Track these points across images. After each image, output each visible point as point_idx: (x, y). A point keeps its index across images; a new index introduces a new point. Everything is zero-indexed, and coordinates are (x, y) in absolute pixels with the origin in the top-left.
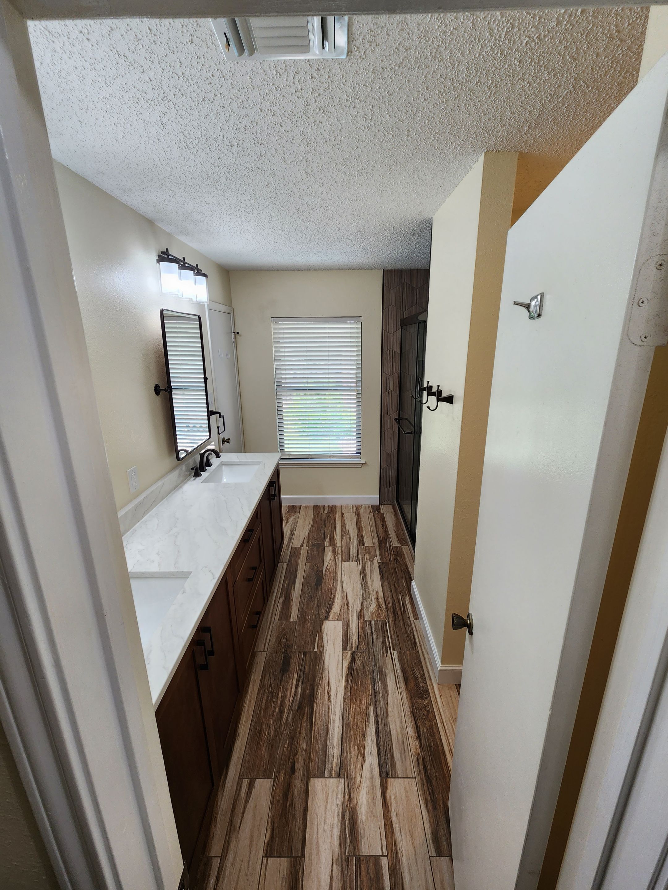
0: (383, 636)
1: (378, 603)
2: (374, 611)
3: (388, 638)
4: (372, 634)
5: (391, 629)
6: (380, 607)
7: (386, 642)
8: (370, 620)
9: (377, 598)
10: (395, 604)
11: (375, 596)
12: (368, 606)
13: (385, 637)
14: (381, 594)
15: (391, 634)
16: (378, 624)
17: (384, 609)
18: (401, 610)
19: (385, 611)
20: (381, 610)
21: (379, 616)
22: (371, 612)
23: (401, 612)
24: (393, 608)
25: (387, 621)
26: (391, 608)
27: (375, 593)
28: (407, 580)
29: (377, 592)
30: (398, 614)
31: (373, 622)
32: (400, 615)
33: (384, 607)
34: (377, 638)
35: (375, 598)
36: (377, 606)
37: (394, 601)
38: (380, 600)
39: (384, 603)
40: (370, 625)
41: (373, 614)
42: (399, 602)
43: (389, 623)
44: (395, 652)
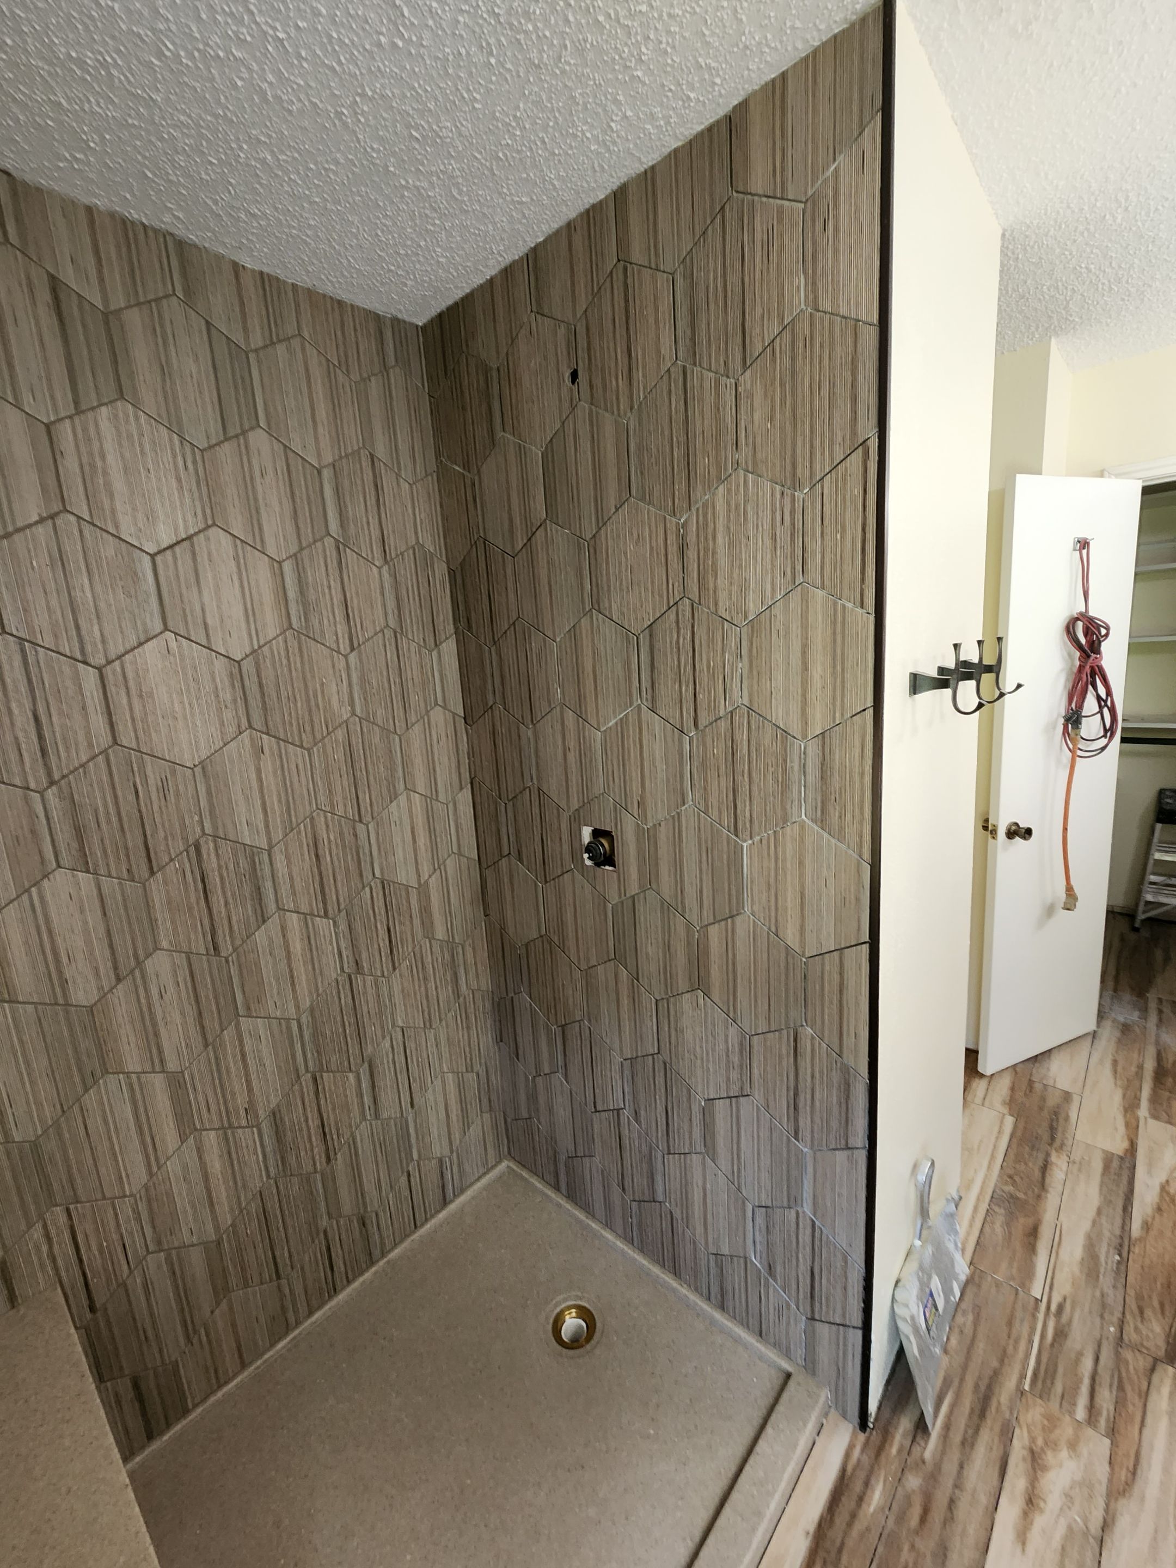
0: (1059, 1351)
1: (1035, 1479)
2: (1065, 1453)
3: (1043, 1336)
4: (1093, 1378)
5: (1021, 1354)
6: (1032, 1452)
7: (1056, 1329)
8: (1090, 1432)
9: (1031, 1502)
10: (967, 1428)
11: (1040, 1521)
12: (1086, 1492)
13: (1052, 1345)
14: (1009, 1512)
15: (1031, 1342)
16: (1063, 1396)
17: (1021, 1438)
19: (1021, 1428)
21: (1051, 1423)
23: (960, 1384)
24: (982, 1415)
25: (1027, 1387)
26: (989, 1423)
27: (1035, 1535)
28: (853, 1504)
29: (1022, 1537)
30: (977, 1386)
31: (1081, 1414)
32: (970, 1381)
33: (1015, 1441)
34: (1080, 1354)
35: (1042, 1511)
36: (1044, 1468)
37: (964, 1441)
38: (1022, 1484)
39: (1013, 1462)
40: (1092, 1407)
41: (1073, 1445)
43: (1023, 1376)
44: (1036, 1291)
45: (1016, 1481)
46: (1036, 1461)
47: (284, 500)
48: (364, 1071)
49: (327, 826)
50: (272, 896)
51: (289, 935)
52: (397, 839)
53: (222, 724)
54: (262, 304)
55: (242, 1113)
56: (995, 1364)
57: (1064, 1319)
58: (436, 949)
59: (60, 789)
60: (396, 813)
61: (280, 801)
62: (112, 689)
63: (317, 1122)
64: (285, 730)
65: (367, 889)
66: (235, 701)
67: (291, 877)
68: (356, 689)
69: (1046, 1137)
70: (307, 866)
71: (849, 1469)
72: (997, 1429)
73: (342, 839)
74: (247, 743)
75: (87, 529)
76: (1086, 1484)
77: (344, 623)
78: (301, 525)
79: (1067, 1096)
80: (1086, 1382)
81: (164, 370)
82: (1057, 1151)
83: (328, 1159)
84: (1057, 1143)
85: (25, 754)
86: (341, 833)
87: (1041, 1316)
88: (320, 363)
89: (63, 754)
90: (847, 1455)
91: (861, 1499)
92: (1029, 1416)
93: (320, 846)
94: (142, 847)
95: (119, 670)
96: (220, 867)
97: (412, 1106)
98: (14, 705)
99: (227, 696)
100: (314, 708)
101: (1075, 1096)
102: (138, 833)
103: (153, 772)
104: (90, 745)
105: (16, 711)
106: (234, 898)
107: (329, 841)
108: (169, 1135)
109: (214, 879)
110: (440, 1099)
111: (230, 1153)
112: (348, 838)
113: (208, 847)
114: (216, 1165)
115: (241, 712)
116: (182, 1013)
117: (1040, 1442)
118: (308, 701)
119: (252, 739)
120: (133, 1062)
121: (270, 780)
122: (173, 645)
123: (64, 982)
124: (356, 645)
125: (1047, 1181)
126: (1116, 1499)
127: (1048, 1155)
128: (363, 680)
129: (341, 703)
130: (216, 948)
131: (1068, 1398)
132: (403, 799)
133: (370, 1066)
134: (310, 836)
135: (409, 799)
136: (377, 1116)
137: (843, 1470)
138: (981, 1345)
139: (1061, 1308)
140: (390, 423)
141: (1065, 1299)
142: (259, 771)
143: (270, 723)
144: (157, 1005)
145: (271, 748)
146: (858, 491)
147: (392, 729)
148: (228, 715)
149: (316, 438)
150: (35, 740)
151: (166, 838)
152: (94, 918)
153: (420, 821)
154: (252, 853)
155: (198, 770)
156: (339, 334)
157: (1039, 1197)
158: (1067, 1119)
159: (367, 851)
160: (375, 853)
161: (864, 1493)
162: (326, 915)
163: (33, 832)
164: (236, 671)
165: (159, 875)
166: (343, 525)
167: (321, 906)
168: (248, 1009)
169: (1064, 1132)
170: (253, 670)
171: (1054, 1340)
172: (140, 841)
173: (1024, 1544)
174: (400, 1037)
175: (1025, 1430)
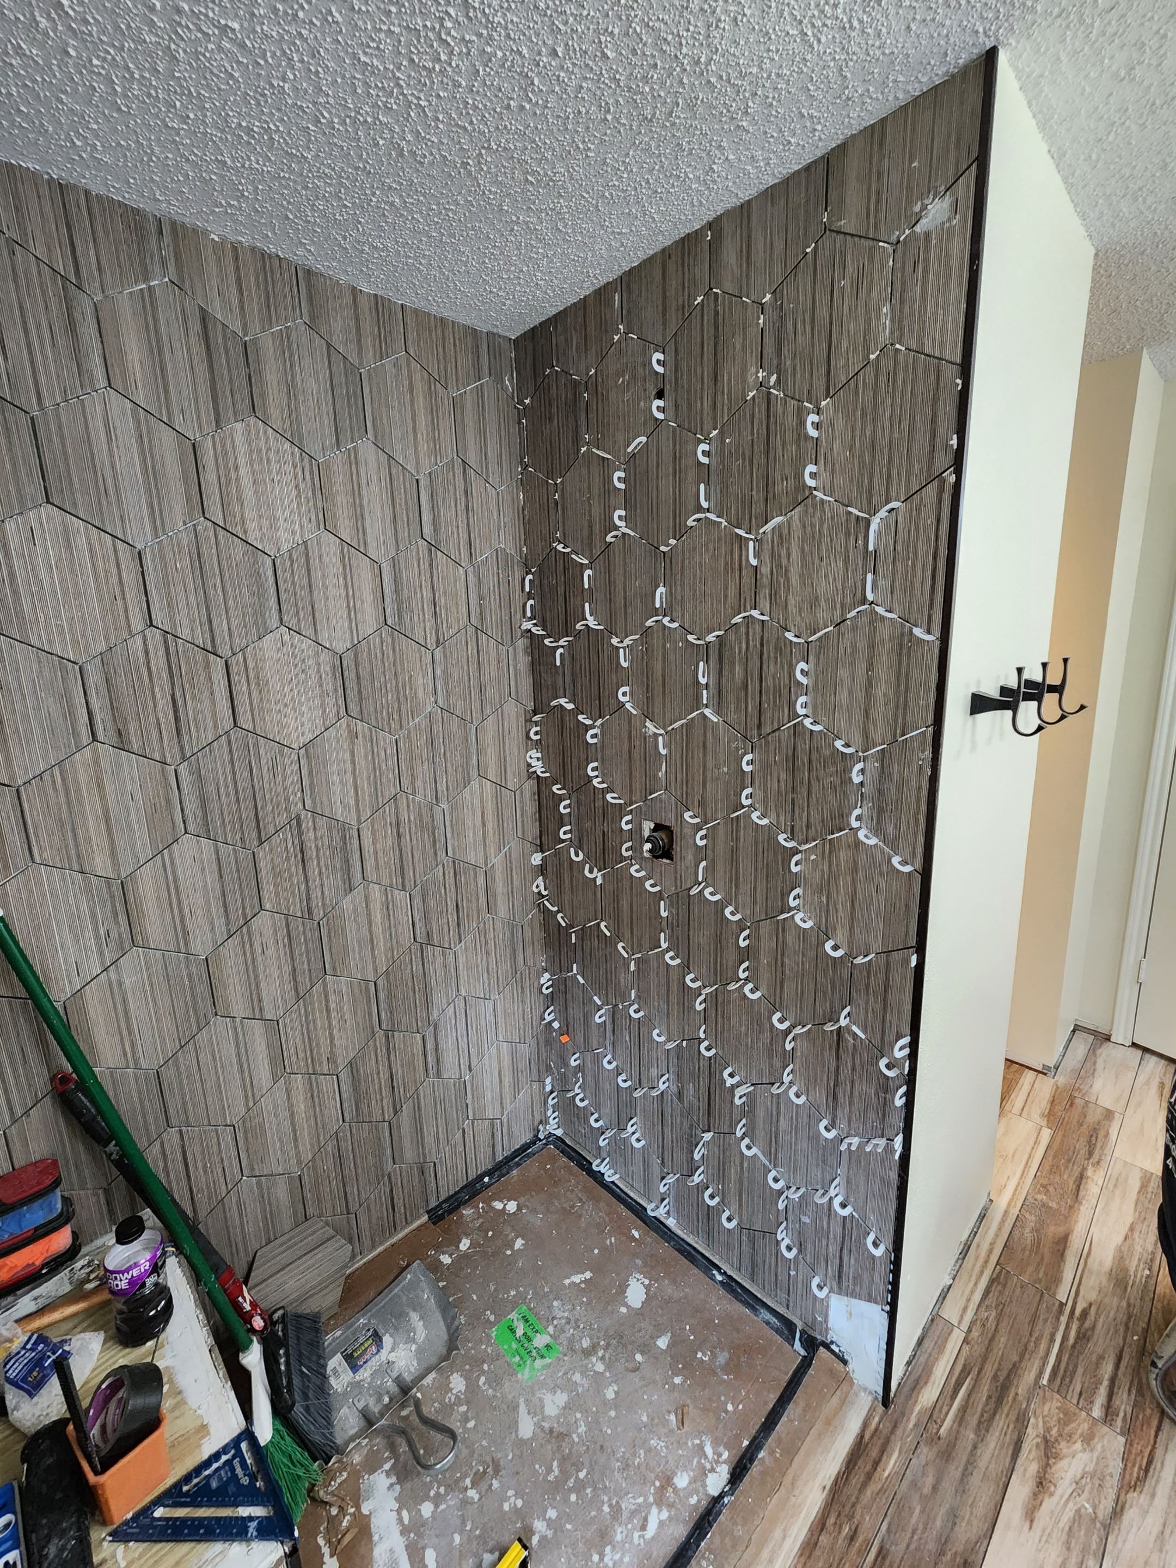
0: (1080, 1353)
1: (1048, 1465)
2: (1078, 1445)
3: (1065, 1338)
4: (1113, 1380)
6: (1046, 1441)
7: (1078, 1332)
8: (1105, 1429)
9: (1042, 1484)
10: (983, 1411)
11: (1049, 1504)
12: (1097, 1482)
13: (1074, 1346)
14: (1019, 1491)
15: (1052, 1340)
16: (1081, 1394)
17: (1036, 1426)
18: (977, 1380)
19: (1036, 1418)
20: (1048, 1430)
21: (1067, 1417)
22: (1092, 1450)
23: (979, 1372)
24: (999, 1402)
25: (1045, 1382)
26: (1006, 1411)
27: (1043, 1516)
28: (868, 1467)
29: (1030, 1515)
30: (995, 1377)
31: (1097, 1412)
32: (989, 1371)
33: (1029, 1430)
34: (1101, 1358)
35: (1052, 1495)
36: (1057, 1457)
37: (980, 1422)
38: (1033, 1468)
39: (1026, 1447)
40: (1108, 1408)
41: (1088, 1439)
42: (964, 1409)
44: (1062, 1295)
45: (1028, 1465)
46: (1049, 1450)
47: (386, 505)
48: (429, 1033)
49: (408, 806)
50: (359, 869)
51: (371, 905)
52: (469, 823)
53: (324, 711)
54: (375, 323)
55: (325, 1063)
56: (1015, 1358)
57: (1087, 1324)
58: (499, 925)
59: (190, 764)
60: (469, 798)
61: (369, 783)
62: (235, 678)
63: (387, 1076)
64: (377, 718)
65: (440, 867)
66: (336, 690)
67: (376, 853)
68: (439, 682)
69: (1084, 1151)
70: (389, 842)
71: (867, 1437)
72: (1013, 1417)
73: (421, 821)
74: (344, 727)
75: (221, 533)
76: (1097, 1476)
77: (433, 620)
78: (399, 529)
79: (1109, 1114)
80: (1106, 1383)
81: (291, 390)
82: (1093, 1165)
83: (396, 1113)
84: (1096, 1157)
85: (164, 732)
86: (420, 815)
87: (1064, 1319)
88: (422, 377)
89: (194, 734)
90: (865, 1425)
91: (876, 1464)
92: (1046, 1408)
93: (402, 825)
94: (253, 818)
95: (241, 660)
96: (316, 840)
97: (470, 1070)
98: (157, 690)
99: (329, 685)
100: (402, 699)
101: (1117, 1115)
102: (251, 805)
103: (266, 751)
104: (216, 727)
105: (158, 696)
106: (327, 869)
107: (409, 821)
108: (263, 1074)
109: (311, 848)
110: (495, 1065)
111: (313, 1096)
112: (427, 819)
113: (307, 821)
114: (301, 1107)
115: (341, 699)
116: (280, 969)
117: (1054, 1432)
118: (398, 692)
119: (349, 726)
120: (239, 1008)
121: (361, 763)
122: (287, 638)
123: (186, 934)
124: (441, 640)
125: (1082, 1193)
126: (1127, 1492)
127: (1084, 1169)
128: (446, 673)
129: (426, 694)
130: (310, 911)
131: (1086, 1395)
132: (475, 784)
133: (435, 1029)
134: (393, 815)
135: (481, 786)
136: (439, 1075)
137: (861, 1436)
138: (1002, 1340)
139: (1085, 1313)
140: (482, 433)
141: (1090, 1305)
142: (353, 755)
143: (365, 711)
144: (259, 958)
145: (364, 736)
146: (931, 521)
147: (469, 718)
148: (330, 703)
149: (416, 448)
150: (173, 721)
151: (273, 812)
152: (211, 878)
153: (489, 806)
154: (344, 828)
155: (302, 751)
156: (440, 350)
157: (1071, 1207)
158: (1107, 1135)
159: (442, 832)
160: (449, 835)
161: (880, 1459)
162: (404, 889)
163: (168, 801)
164: (338, 663)
165: (266, 845)
166: (435, 530)
167: (400, 880)
168: (334, 969)
169: (1102, 1148)
170: (352, 662)
171: (1076, 1343)
172: (252, 814)
173: (1032, 1521)
174: (462, 1005)
175: (1040, 1419)
